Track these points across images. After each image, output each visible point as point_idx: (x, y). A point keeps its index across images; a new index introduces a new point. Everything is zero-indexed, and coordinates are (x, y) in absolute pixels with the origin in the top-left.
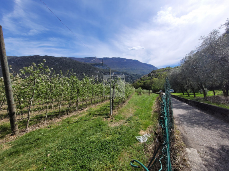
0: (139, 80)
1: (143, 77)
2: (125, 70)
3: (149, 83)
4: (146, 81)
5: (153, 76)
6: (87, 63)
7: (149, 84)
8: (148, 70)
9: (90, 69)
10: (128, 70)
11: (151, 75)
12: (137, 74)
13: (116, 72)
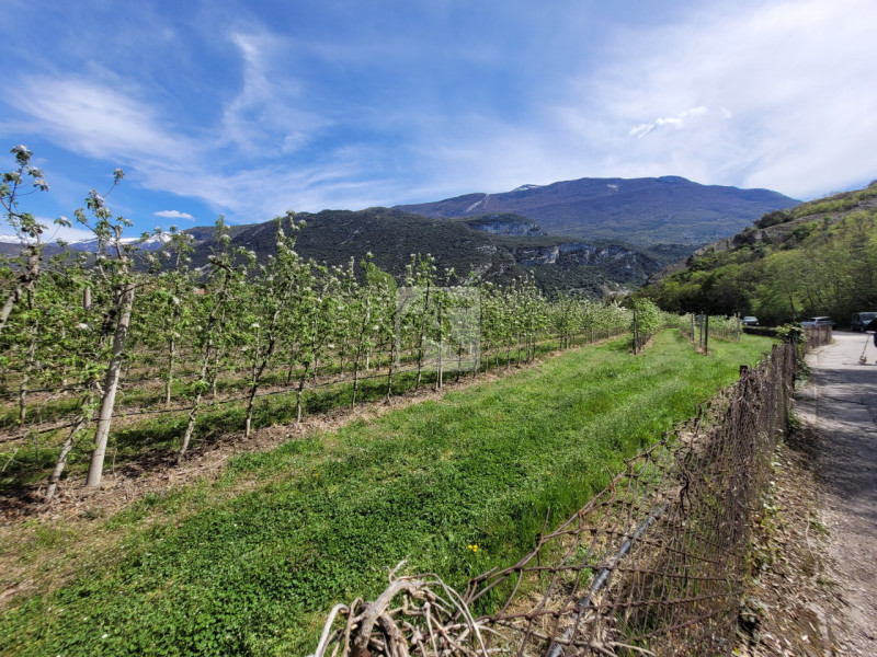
0: (682, 268)
1: (706, 255)
2: (614, 229)
3: (738, 280)
4: (718, 271)
5: (766, 240)
6: (454, 219)
7: (734, 283)
8: (742, 216)
9: (463, 241)
10: (628, 229)
11: (758, 237)
12: (674, 246)
13: (572, 244)
